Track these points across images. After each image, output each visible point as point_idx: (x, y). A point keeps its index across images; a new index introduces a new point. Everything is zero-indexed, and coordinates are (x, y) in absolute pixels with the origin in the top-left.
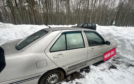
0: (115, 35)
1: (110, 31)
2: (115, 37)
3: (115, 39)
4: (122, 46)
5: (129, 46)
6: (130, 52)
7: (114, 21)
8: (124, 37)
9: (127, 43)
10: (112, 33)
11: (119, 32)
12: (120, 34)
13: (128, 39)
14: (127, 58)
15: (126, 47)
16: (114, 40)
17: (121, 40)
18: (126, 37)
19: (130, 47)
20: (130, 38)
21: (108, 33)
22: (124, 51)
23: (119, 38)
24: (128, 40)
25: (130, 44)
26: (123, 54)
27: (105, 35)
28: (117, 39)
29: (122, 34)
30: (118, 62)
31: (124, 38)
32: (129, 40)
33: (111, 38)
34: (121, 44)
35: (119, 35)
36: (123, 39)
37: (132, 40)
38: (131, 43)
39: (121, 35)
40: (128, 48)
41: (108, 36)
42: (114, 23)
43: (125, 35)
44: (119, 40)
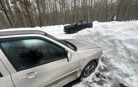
0: (104, 34)
1: (98, 29)
2: (104, 37)
3: (105, 41)
4: (114, 50)
5: (122, 50)
6: (123, 59)
7: (115, 16)
8: (115, 36)
9: (119, 46)
10: (101, 32)
11: (110, 29)
12: (111, 32)
13: (120, 39)
14: (119, 69)
15: (118, 51)
16: (103, 41)
17: (112, 41)
18: (118, 37)
19: (124, 52)
20: (123, 38)
21: (95, 31)
22: (116, 57)
23: (109, 39)
24: (120, 42)
25: (123, 47)
26: (115, 62)
27: (93, 35)
28: (106, 40)
29: (113, 32)
30: (103, 79)
31: (115, 38)
32: (122, 40)
33: (99, 38)
34: (112, 46)
35: (109, 34)
36: (114, 40)
37: (126, 41)
38: (125, 46)
39: (112, 34)
40: (120, 53)
41: (96, 36)
42: (115, 18)
43: (116, 33)
44: (109, 41)
